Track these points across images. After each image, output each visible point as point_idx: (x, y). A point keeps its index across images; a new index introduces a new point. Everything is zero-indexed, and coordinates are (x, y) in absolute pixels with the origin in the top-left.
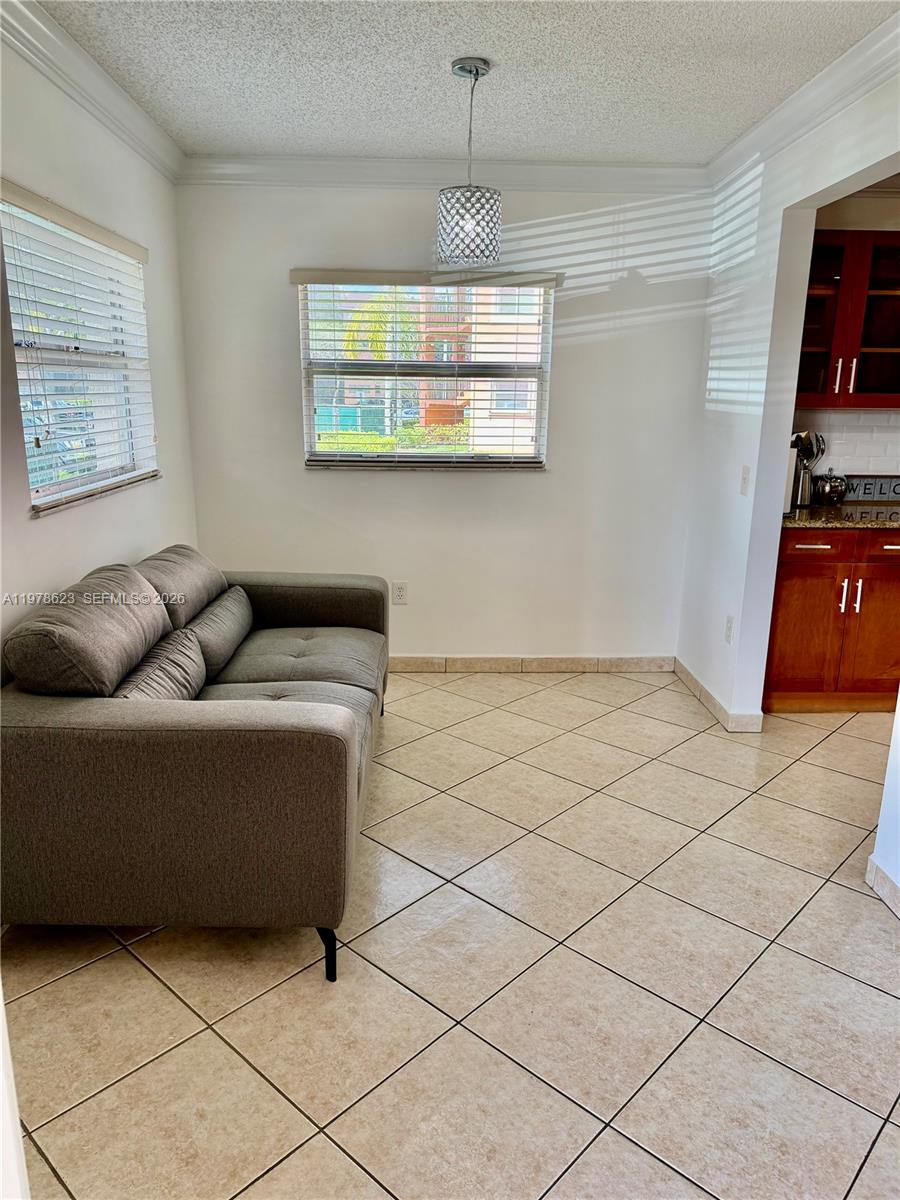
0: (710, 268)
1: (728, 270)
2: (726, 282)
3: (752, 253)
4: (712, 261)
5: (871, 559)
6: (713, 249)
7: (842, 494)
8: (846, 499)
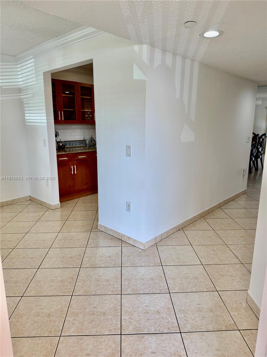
0: (20, 85)
1: (26, 86)
2: (27, 89)
3: (34, 82)
4: (20, 83)
5: (76, 160)
6: (20, 80)
7: (65, 146)
8: (66, 147)
